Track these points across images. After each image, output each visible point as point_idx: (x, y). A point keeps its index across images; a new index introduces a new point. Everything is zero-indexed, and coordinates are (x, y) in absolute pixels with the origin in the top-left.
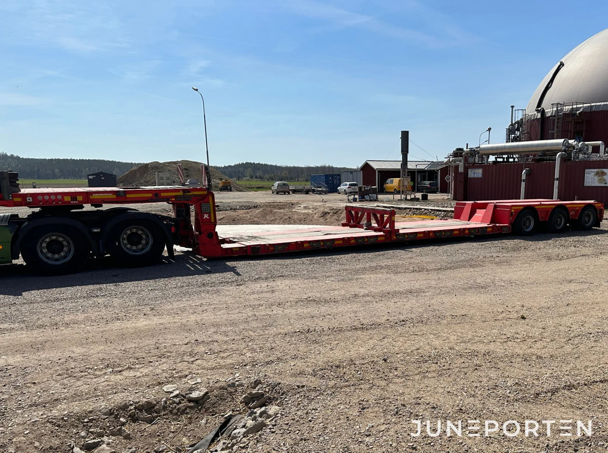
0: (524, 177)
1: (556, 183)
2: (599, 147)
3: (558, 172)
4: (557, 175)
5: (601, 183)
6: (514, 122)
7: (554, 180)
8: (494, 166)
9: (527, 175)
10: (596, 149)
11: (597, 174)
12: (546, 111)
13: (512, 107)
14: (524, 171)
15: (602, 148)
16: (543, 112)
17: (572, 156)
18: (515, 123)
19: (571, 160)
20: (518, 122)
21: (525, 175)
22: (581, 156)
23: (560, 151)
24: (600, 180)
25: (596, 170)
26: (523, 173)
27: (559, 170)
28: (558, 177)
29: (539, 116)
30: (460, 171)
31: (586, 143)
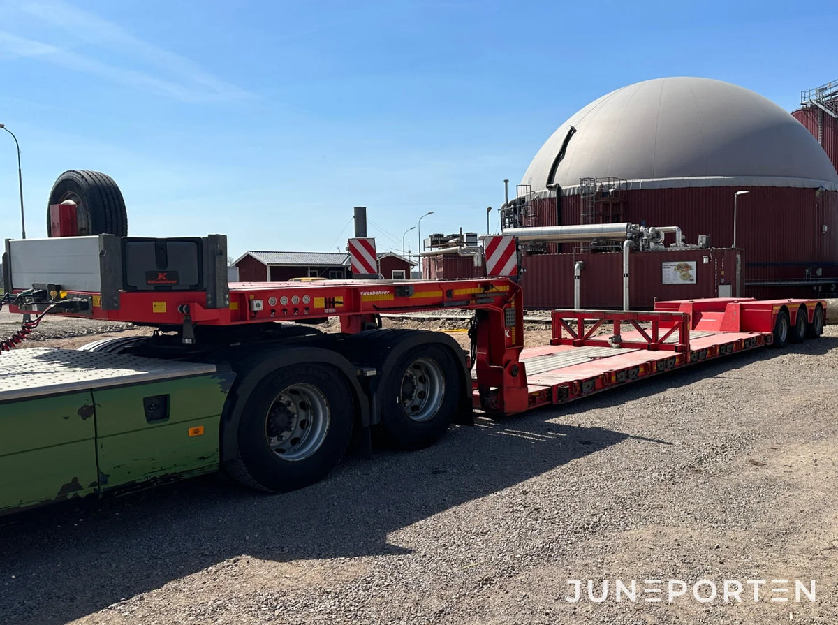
0: (577, 272)
1: (626, 280)
2: (675, 233)
3: (628, 266)
4: (626, 270)
5: (686, 280)
6: (509, 202)
7: (622, 276)
8: (529, 258)
9: (581, 271)
10: (670, 238)
11: (679, 268)
12: (563, 188)
13: (506, 182)
14: (577, 265)
15: (679, 236)
16: (559, 189)
17: (641, 245)
18: (511, 204)
19: (639, 250)
20: (514, 203)
21: (579, 270)
22: (652, 245)
23: (626, 238)
24: (684, 275)
25: (677, 263)
26: (576, 268)
27: (628, 263)
28: (628, 272)
29: (554, 194)
30: (476, 265)
31: (656, 228)
